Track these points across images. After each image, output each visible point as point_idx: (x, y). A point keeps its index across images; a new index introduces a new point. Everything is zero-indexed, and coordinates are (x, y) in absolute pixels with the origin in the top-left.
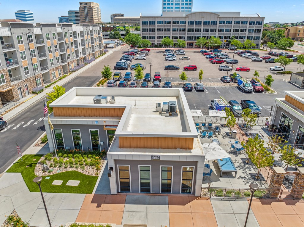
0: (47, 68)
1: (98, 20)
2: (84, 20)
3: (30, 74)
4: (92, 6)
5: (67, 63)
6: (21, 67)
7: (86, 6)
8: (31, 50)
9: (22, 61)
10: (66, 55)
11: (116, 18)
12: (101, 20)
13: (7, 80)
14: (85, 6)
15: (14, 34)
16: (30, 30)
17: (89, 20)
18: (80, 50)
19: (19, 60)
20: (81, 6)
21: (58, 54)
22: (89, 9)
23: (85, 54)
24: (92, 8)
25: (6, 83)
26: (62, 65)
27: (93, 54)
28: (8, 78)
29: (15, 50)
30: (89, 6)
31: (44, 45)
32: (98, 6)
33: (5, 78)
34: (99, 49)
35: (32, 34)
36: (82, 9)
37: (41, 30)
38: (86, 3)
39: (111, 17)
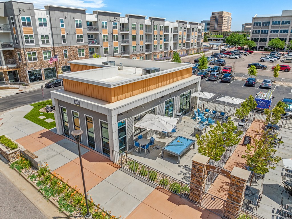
0: (128, 53)
1: (227, 28)
2: (213, 29)
3: (109, 54)
4: (223, 15)
5: (151, 53)
6: (102, 47)
7: (218, 15)
8: (113, 35)
9: (103, 42)
10: (152, 46)
11: (247, 26)
12: (230, 29)
13: (86, 54)
14: (216, 15)
15: (100, 20)
16: (116, 19)
17: (218, 29)
18: (171, 44)
19: (100, 41)
20: (213, 15)
21: (143, 43)
22: (220, 18)
23: (177, 49)
24: (223, 17)
25: (85, 56)
26: (146, 53)
27: (187, 51)
28: (88, 53)
29: (98, 32)
30: (220, 15)
31: (129, 33)
32: (230, 15)
33: (84, 53)
34: (196, 47)
35: (117, 22)
36: (213, 19)
37: (128, 20)
38: (218, 13)
39: (243, 27)
